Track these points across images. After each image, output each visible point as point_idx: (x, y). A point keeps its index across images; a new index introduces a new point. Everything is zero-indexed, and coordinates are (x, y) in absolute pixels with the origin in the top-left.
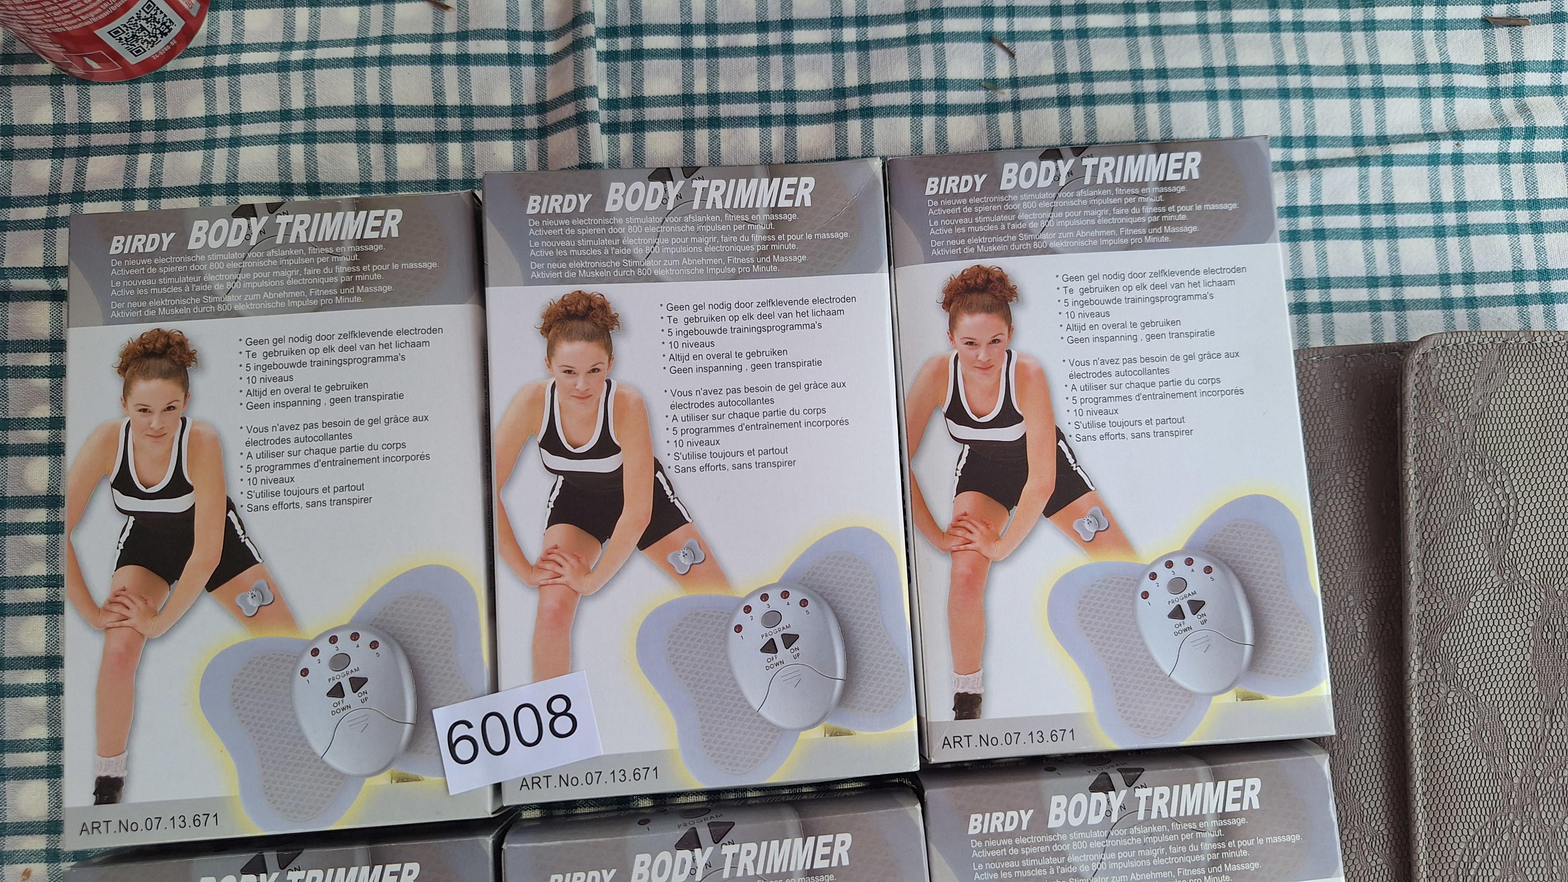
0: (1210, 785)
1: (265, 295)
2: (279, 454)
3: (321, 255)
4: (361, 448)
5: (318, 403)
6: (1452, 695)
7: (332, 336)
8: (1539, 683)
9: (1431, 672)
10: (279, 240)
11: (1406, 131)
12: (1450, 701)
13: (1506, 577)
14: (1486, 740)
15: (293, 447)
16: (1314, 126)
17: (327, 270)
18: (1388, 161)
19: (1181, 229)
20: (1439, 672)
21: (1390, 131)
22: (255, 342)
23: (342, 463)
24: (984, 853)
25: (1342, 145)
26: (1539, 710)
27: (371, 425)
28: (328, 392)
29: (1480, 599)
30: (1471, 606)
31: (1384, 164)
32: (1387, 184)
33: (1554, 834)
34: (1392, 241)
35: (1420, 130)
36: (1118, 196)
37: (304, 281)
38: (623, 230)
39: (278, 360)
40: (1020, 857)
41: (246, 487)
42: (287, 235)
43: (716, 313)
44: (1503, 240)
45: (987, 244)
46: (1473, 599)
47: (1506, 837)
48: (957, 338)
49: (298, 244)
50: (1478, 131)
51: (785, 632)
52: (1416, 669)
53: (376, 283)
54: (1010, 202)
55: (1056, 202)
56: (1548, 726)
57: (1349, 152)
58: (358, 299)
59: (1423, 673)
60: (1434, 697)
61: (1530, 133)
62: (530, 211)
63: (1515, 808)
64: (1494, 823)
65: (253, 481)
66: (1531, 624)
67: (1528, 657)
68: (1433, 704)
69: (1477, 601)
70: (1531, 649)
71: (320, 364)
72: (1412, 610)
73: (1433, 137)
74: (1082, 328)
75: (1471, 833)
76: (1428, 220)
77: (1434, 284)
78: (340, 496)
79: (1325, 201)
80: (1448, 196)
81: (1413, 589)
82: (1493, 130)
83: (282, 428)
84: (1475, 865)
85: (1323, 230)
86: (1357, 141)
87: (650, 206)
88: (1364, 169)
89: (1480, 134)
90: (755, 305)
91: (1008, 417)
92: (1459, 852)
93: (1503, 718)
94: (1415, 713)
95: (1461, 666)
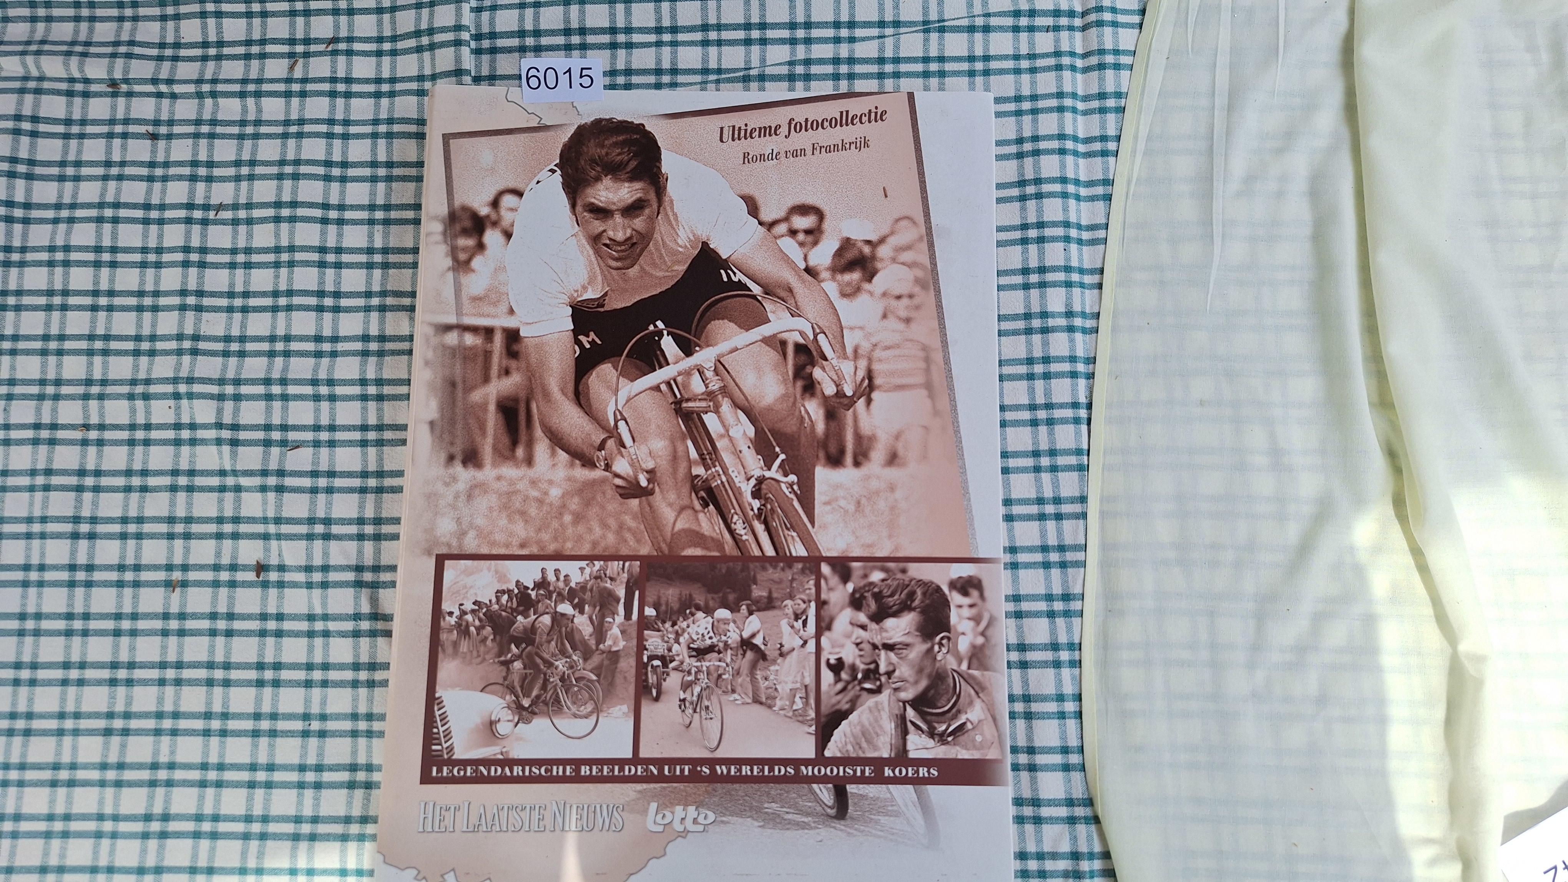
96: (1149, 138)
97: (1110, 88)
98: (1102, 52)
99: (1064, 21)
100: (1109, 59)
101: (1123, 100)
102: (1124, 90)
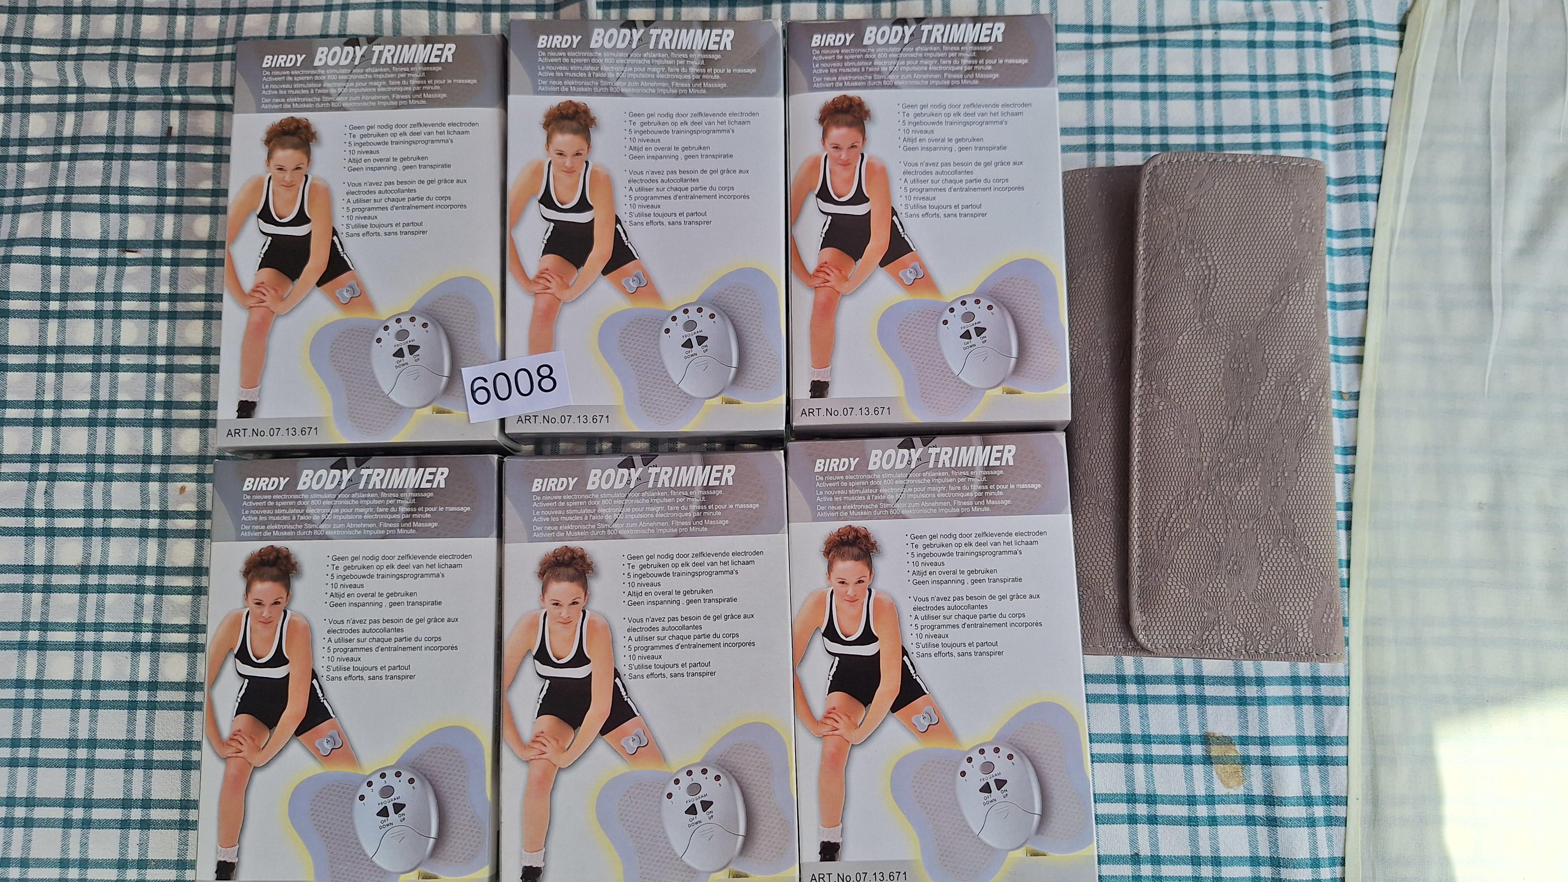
0: (980, 448)
1: (363, 97)
2: (368, 201)
3: (401, 73)
4: (422, 199)
5: (395, 168)
6: (1163, 404)
7: (406, 126)
8: (1226, 399)
9: (1148, 388)
10: (374, 62)
11: (1179, 23)
12: (1161, 408)
13: (1206, 324)
14: (1185, 436)
15: (377, 196)
16: (1110, 18)
17: (404, 82)
18: (1162, 44)
19: (987, 76)
20: (1154, 387)
21: (1167, 23)
22: (355, 128)
23: (409, 208)
24: (824, 485)
25: (1130, 32)
26: (1225, 418)
27: (428, 184)
28: (401, 161)
29: (1186, 338)
30: (1179, 342)
31: (1160, 46)
32: (1162, 60)
33: (1230, 501)
34: (1163, 102)
35: (1190, 23)
36: (945, 51)
37: (389, 89)
38: (601, 61)
39: (369, 140)
40: (848, 488)
41: (345, 221)
42: (379, 58)
43: (662, 120)
44: (1247, 102)
45: (851, 81)
46: (1181, 338)
47: (1195, 502)
48: (827, 144)
49: (386, 64)
50: (1232, 24)
51: (699, 334)
52: (1138, 385)
53: (437, 91)
54: (870, 53)
55: (901, 54)
56: (1231, 428)
57: (1136, 37)
58: (424, 102)
59: (1143, 388)
60: (1150, 405)
61: (1271, 26)
62: (539, 46)
63: (1203, 482)
64: (1187, 492)
65: (350, 218)
66: (1223, 357)
67: (1219, 380)
68: (1149, 410)
69: (1183, 339)
70: (1222, 375)
71: (397, 143)
72: (1137, 344)
73: (1199, 27)
74: (913, 140)
75: (1171, 498)
76: (1191, 87)
77: (1192, 133)
78: (407, 229)
79: (1114, 72)
80: (1207, 70)
81: (1138, 329)
82: (1245, 24)
83: (371, 184)
84: (1172, 520)
85: (1111, 93)
86: (1142, 29)
87: (620, 45)
88: (1144, 49)
89: (1233, 26)
90: (689, 115)
91: (859, 198)
92: (1161, 511)
93: (1199, 421)
94: (1136, 415)
95: (1170, 384)
96: (1414, 180)
97: (1368, 118)
98: (1357, 75)
99: (1309, 35)
100: (1367, 83)
101: (1384, 134)
102: (1384, 121)
